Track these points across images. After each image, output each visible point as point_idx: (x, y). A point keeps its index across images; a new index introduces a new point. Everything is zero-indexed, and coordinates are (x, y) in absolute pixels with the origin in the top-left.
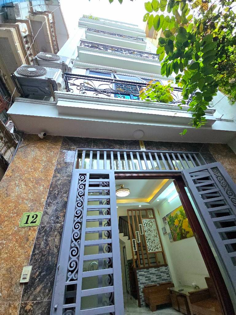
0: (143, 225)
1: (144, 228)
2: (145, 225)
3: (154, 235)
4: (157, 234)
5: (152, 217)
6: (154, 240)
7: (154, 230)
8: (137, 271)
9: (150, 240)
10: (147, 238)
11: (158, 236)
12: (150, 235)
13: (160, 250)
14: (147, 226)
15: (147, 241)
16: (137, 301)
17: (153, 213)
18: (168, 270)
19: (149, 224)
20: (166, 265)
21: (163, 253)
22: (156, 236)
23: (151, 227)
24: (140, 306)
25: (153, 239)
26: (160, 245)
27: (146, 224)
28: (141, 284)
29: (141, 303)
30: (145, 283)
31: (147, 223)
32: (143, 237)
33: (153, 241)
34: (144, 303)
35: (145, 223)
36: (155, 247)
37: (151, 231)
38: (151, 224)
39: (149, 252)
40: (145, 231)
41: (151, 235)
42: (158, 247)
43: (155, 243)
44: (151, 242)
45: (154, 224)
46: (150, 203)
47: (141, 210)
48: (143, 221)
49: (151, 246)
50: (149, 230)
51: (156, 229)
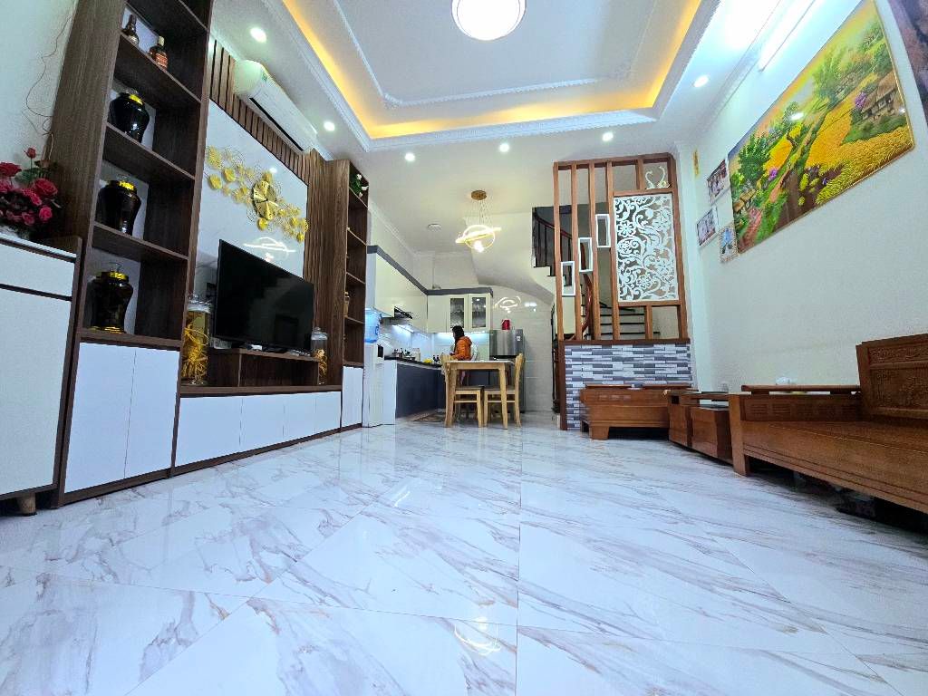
0: (612, 218)
1: (616, 227)
2: (621, 216)
3: (656, 250)
4: (669, 245)
5: (663, 184)
6: (651, 267)
7: (661, 232)
8: (567, 349)
9: (635, 267)
10: (620, 257)
11: (672, 255)
12: (639, 248)
13: (671, 298)
14: (630, 219)
15: (622, 268)
16: (559, 417)
17: (669, 172)
18: (689, 356)
19: (642, 213)
20: (683, 340)
21: (680, 307)
22: (665, 255)
23: (650, 223)
24: (564, 426)
25: (648, 263)
26: (675, 283)
27: (626, 215)
28: (575, 379)
29: (569, 422)
30: (591, 380)
31: (632, 212)
32: (606, 256)
33: (648, 270)
34: (578, 424)
35: (625, 210)
36: (653, 288)
37: (643, 238)
38: (650, 213)
39: (620, 300)
40: (620, 239)
41: (642, 251)
42: (665, 288)
43: (652, 275)
44: (639, 272)
45: (665, 212)
46: (653, 111)
47: (615, 164)
48: (615, 203)
49: (634, 283)
50: (637, 234)
51: (669, 231)
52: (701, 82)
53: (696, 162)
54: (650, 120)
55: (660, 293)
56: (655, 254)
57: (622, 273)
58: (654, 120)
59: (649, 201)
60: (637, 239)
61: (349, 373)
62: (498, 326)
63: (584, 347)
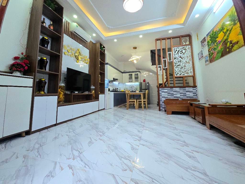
0: (173, 53)
1: (174, 55)
2: (175, 52)
3: (186, 61)
4: (190, 60)
5: (188, 43)
7: (187, 56)
8: (160, 89)
9: (180, 66)
10: (175, 64)
11: (191, 63)
12: (181, 61)
13: (191, 74)
14: (178, 53)
15: (176, 67)
16: (158, 107)
17: (189, 39)
18: (197, 91)
19: (182, 51)
20: (195, 86)
21: (194, 77)
22: (189, 63)
23: (184, 54)
24: (160, 110)
25: (183, 65)
26: (192, 70)
27: (177, 52)
28: (163, 97)
29: (161, 109)
30: (167, 97)
31: (178, 51)
32: (171, 64)
33: (184, 67)
34: (163, 109)
35: (176, 50)
36: (185, 72)
37: (182, 58)
38: (184, 51)
39: (176, 75)
40: (175, 58)
41: (182, 61)
42: (189, 72)
43: (185, 68)
44: (181, 67)
45: (189, 51)
46: (183, 24)
47: (173, 38)
48: (173, 49)
49: (180, 71)
50: (180, 57)
51: (190, 56)
52: (197, 16)
53: (197, 37)
54: (182, 26)
55: (187, 73)
56: (186, 62)
57: (176, 68)
58: (184, 26)
59: (183, 48)
60: (180, 58)
61: (101, 96)
62: (142, 81)
63: (165, 89)
